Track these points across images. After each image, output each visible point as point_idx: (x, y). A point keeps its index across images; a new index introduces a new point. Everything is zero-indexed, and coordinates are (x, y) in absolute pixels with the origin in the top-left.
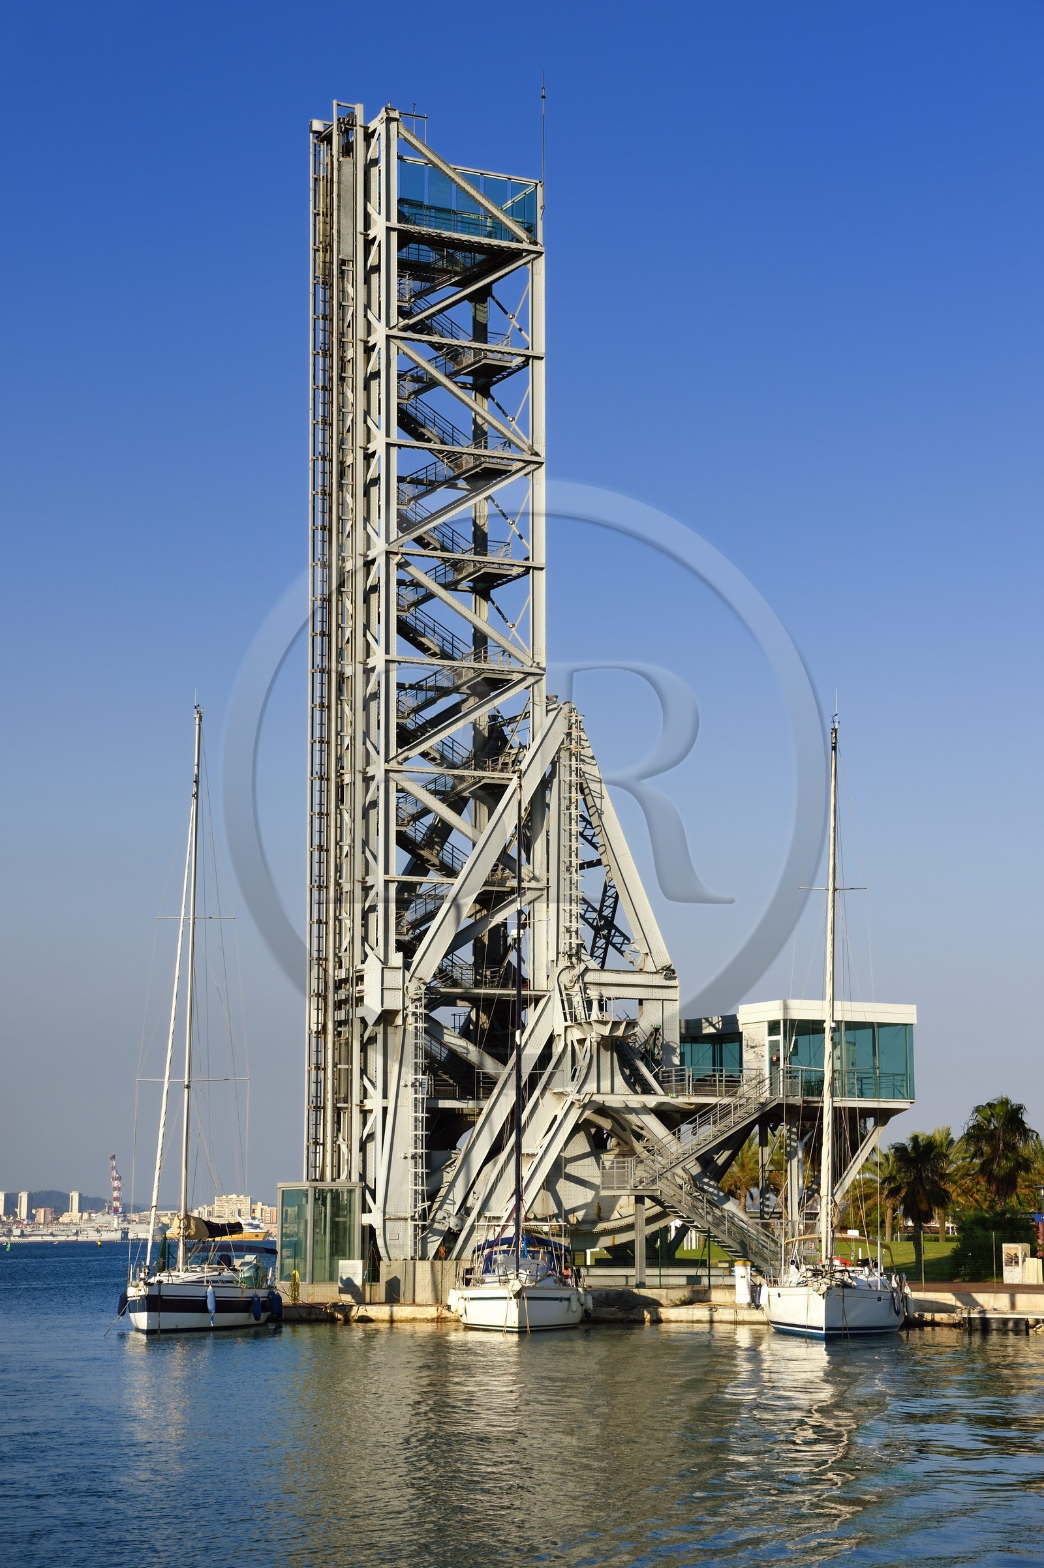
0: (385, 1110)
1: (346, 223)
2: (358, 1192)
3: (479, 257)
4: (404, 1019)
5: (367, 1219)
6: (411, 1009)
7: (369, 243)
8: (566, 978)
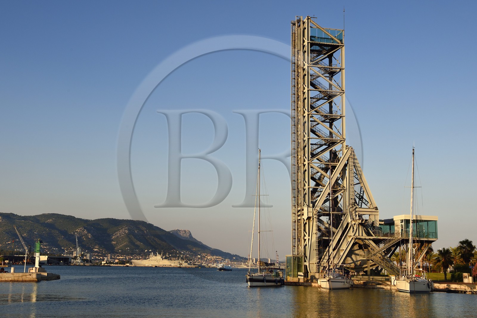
0: (309, 239)
1: (299, 42)
2: (303, 257)
3: (329, 48)
4: (313, 219)
5: (305, 263)
6: (314, 216)
7: (304, 46)
8: (351, 210)
